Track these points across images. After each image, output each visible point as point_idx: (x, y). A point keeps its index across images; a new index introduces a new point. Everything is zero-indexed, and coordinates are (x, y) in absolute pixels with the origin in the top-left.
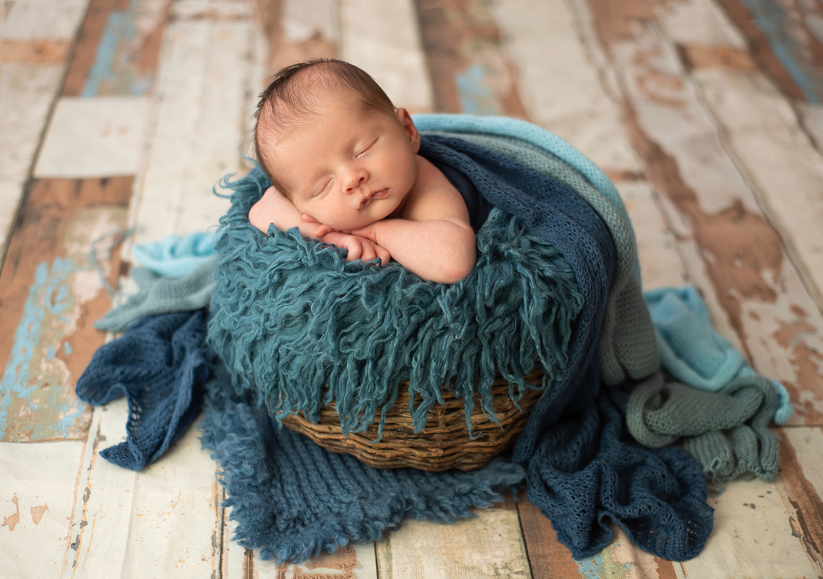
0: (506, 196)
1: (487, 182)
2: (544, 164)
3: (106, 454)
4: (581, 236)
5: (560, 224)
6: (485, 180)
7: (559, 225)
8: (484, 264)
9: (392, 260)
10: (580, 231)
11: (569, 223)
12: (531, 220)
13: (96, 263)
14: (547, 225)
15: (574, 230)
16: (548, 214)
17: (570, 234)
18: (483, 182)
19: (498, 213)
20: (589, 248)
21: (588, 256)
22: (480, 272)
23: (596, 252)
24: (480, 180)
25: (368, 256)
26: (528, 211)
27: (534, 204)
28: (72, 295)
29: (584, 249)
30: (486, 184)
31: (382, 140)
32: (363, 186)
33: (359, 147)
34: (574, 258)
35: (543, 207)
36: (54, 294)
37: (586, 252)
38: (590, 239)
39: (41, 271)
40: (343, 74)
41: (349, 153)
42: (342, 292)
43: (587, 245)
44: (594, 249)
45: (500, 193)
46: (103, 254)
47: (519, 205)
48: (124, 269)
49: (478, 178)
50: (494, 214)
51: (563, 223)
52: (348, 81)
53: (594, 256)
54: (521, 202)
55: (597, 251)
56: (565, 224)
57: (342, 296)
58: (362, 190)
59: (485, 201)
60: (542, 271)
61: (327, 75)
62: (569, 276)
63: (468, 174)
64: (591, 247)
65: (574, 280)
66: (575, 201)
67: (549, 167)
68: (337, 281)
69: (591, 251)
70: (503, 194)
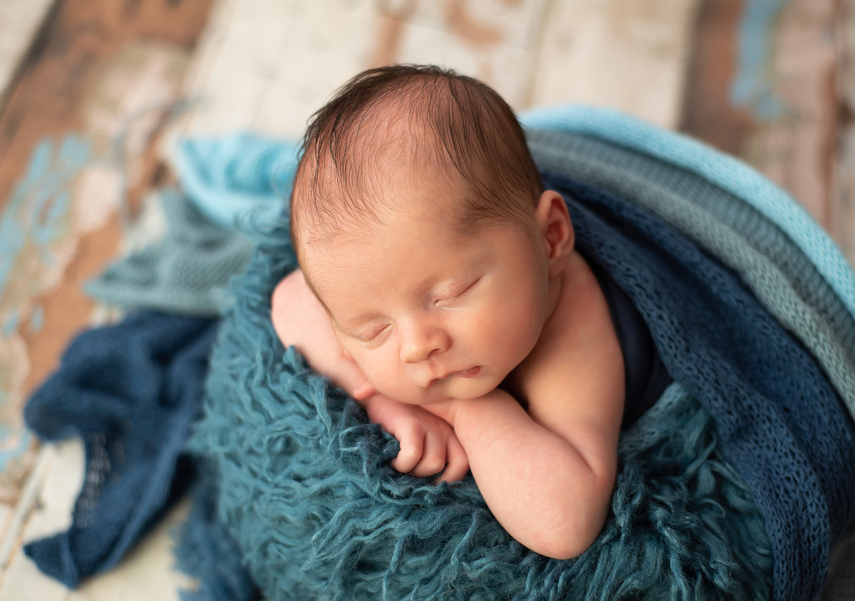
0: (698, 378)
1: (673, 345)
2: (787, 308)
3: (31, 550)
4: (807, 488)
5: (779, 447)
6: (670, 339)
7: (775, 450)
8: (616, 538)
9: (468, 476)
10: (806, 479)
11: (793, 454)
12: (730, 429)
13: (120, 156)
14: (756, 442)
15: (798, 473)
16: (764, 422)
17: (788, 479)
18: (665, 342)
19: (680, 395)
20: (813, 516)
21: (807, 531)
22: (604, 556)
23: (822, 527)
24: (662, 336)
25: (431, 464)
26: (730, 413)
27: (745, 398)
28: (71, 214)
29: (804, 517)
30: (670, 347)
31: (486, 283)
32: (434, 359)
33: (443, 288)
34: (779, 535)
35: (758, 406)
36: (48, 204)
37: (804, 524)
38: (819, 500)
39: (41, 154)
40: (449, 137)
41: (423, 298)
42: (368, 527)
43: (812, 510)
44: (821, 520)
45: (689, 369)
46: (135, 143)
47: (716, 399)
48: (159, 175)
49: (660, 332)
50: (672, 395)
51: (784, 450)
52: (454, 154)
53: (816, 533)
54: (722, 393)
55: (825, 526)
56: (786, 454)
57: (367, 533)
58: (432, 365)
59: (663, 367)
60: (713, 572)
61: (419, 131)
62: (762, 563)
63: (646, 317)
64: (816, 516)
65: (769, 573)
66: (820, 398)
67: (794, 317)
68: (363, 502)
69: (814, 523)
70: (696, 372)
